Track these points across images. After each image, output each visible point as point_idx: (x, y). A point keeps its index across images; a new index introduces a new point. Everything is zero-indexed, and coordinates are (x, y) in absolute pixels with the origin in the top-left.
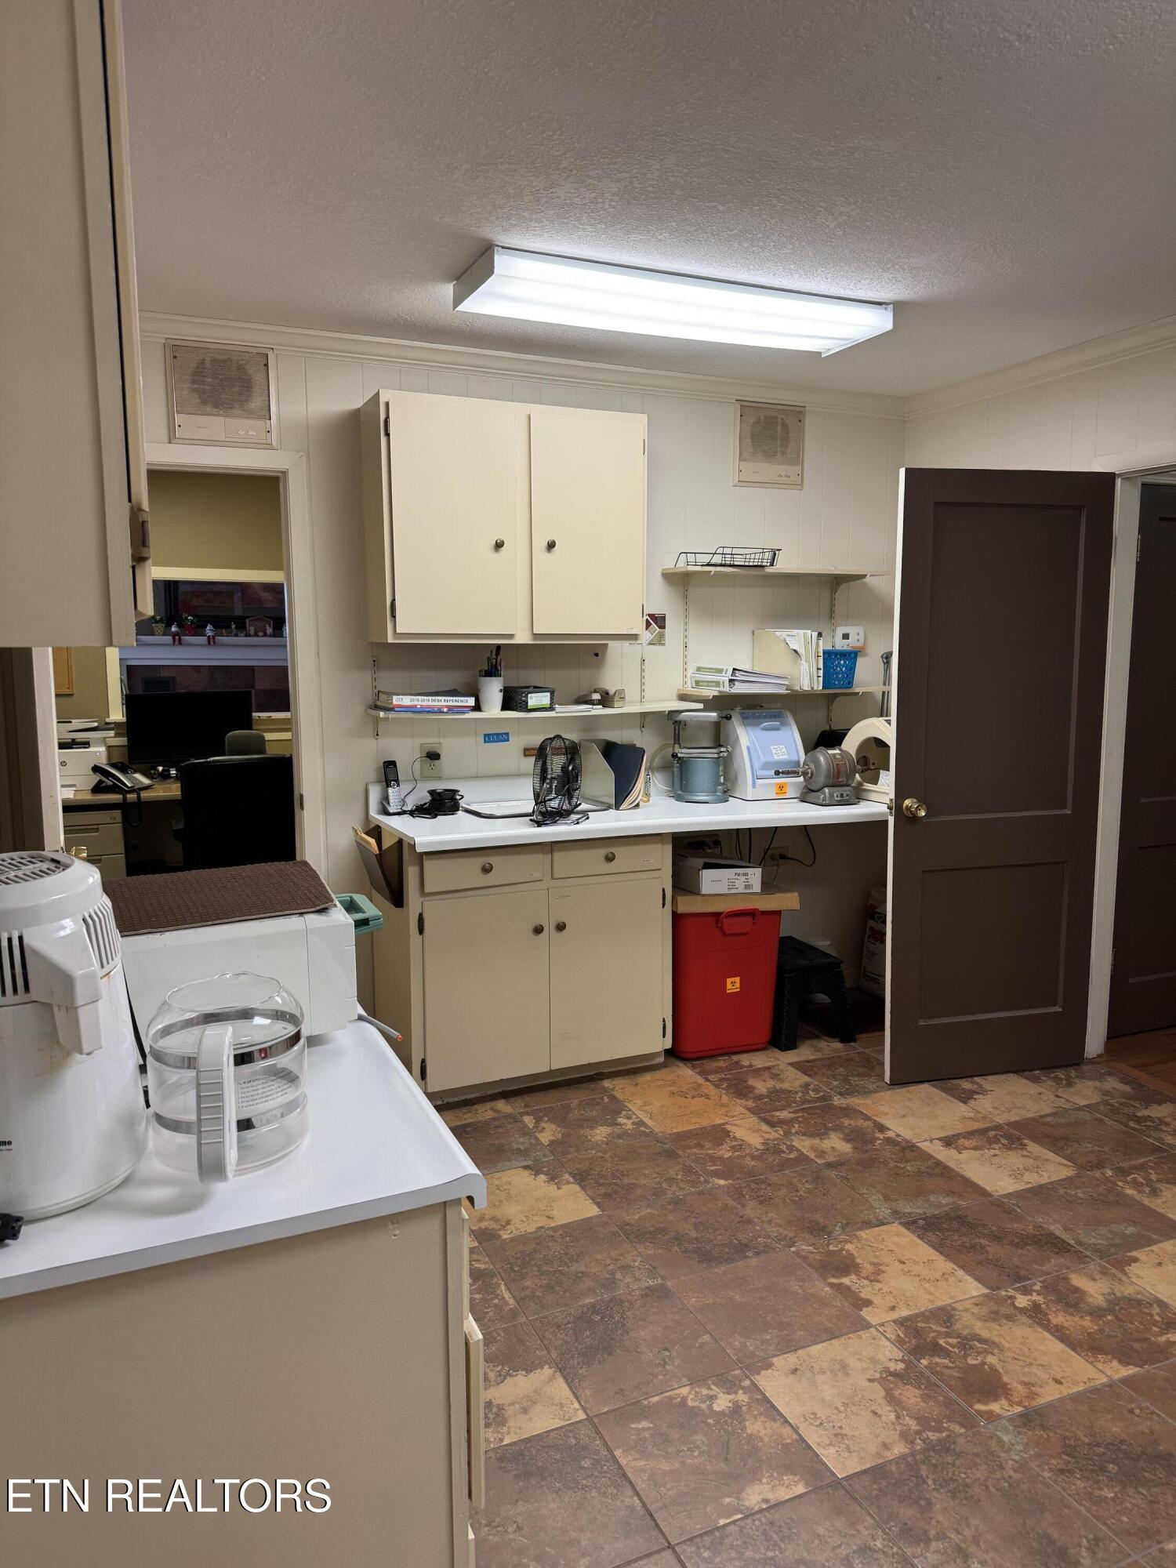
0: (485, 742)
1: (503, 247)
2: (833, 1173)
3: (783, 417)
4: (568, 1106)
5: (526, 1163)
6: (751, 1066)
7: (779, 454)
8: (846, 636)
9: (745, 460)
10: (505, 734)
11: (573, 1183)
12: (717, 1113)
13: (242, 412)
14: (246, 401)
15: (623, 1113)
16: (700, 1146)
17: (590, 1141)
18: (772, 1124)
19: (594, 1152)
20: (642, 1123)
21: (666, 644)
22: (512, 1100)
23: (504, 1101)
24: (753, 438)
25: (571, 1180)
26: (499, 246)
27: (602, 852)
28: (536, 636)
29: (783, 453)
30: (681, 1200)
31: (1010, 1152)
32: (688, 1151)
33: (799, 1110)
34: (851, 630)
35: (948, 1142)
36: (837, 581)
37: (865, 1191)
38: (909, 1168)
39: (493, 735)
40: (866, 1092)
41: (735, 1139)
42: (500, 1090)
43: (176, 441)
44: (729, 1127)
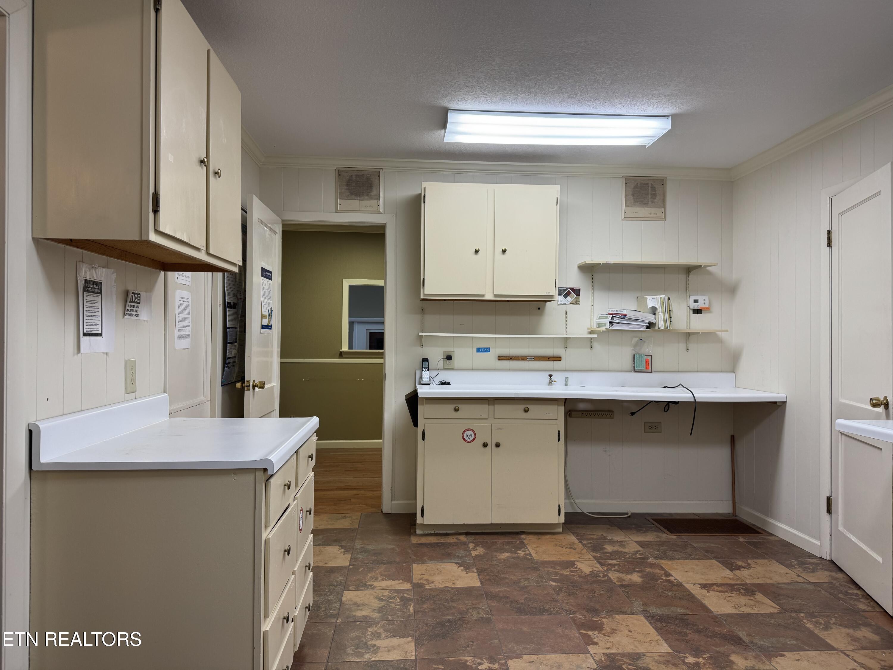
0: (477, 352)
1: (453, 110)
2: (620, 590)
3: (652, 183)
4: (496, 542)
5: (458, 562)
6: (612, 539)
7: (650, 202)
8: (696, 301)
9: (628, 206)
10: (488, 348)
11: (476, 572)
12: (575, 556)
13: (368, 198)
14: (370, 193)
15: (523, 549)
16: (554, 568)
17: (497, 557)
18: (602, 565)
19: (495, 562)
20: (530, 555)
21: (580, 304)
22: (469, 536)
23: (465, 536)
24: (633, 195)
25: (475, 571)
26: (451, 109)
27: (522, 407)
28: (496, 296)
29: (652, 202)
30: (526, 587)
31: (742, 596)
32: (545, 569)
33: (624, 561)
34: (700, 298)
35: (704, 586)
36: (689, 270)
37: (634, 599)
38: (670, 594)
39: (481, 348)
40: (672, 558)
41: (576, 568)
42: (466, 531)
43: (338, 211)
44: (576, 563)
